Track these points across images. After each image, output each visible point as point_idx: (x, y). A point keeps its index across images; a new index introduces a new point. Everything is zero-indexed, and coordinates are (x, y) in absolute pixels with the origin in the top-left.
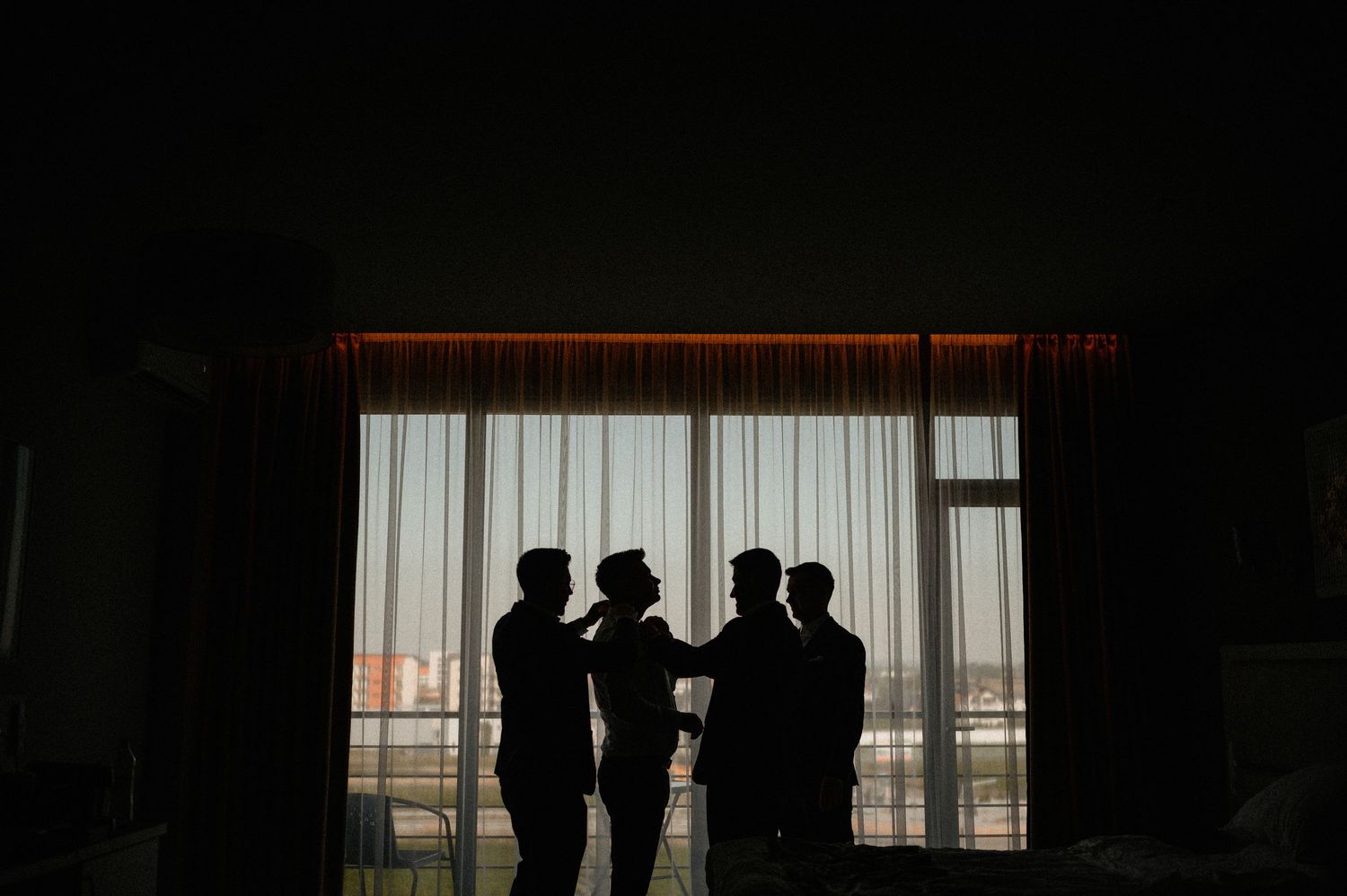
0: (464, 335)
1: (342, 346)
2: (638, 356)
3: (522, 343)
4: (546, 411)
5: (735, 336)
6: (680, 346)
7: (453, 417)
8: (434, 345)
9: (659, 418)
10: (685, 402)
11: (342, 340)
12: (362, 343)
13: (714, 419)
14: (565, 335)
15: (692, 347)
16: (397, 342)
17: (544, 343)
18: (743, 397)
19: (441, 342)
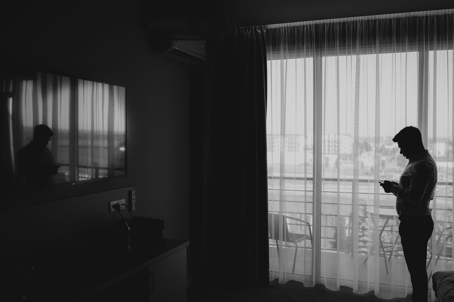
0: (311, 22)
1: (259, 31)
2: (394, 24)
3: (337, 23)
4: (349, 53)
5: (443, 11)
6: (415, 18)
7: (307, 59)
8: (298, 27)
9: (404, 54)
10: (417, 45)
11: (259, 29)
12: (267, 30)
13: (431, 53)
14: (358, 18)
15: (421, 18)
16: (282, 28)
17: (347, 22)
18: (447, 41)
19: (301, 26)
